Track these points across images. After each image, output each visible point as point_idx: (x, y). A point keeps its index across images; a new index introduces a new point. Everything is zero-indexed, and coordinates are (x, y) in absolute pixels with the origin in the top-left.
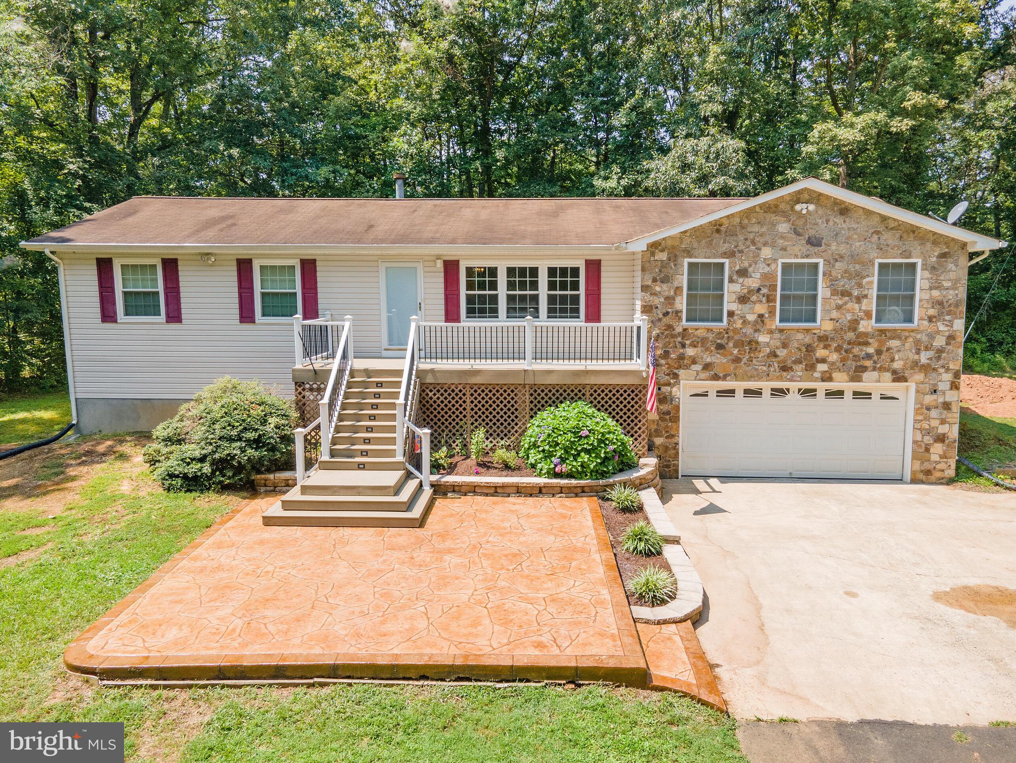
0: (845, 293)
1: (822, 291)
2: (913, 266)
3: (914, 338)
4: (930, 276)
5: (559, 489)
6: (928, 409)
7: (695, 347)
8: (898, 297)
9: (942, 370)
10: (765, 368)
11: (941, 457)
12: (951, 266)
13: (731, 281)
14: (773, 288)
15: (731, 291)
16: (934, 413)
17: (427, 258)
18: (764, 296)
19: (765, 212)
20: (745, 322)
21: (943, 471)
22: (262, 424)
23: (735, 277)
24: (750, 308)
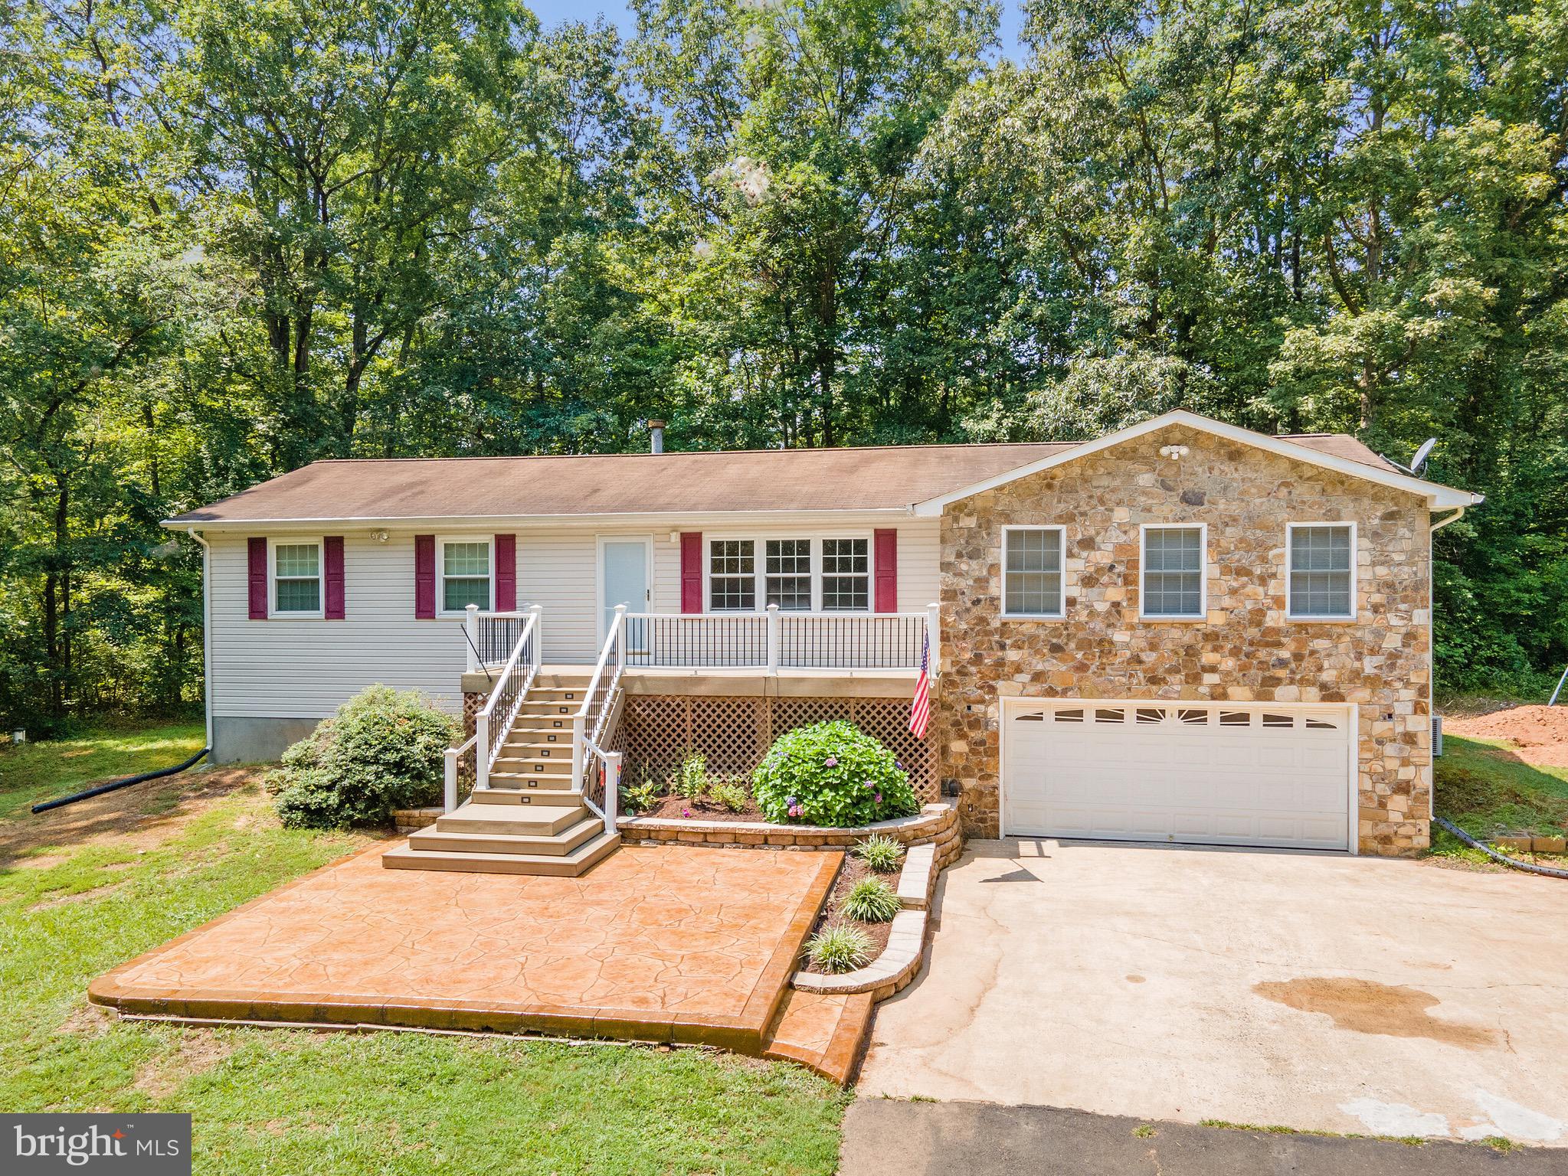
0: (1241, 572)
1: (1208, 569)
2: (1346, 531)
3: (1353, 637)
4: (1371, 546)
5: (791, 839)
6: (1380, 742)
7: (1020, 648)
8: (1325, 577)
9: (1398, 685)
10: (1124, 680)
11: (1405, 816)
12: (1403, 531)
13: (1070, 555)
14: (1133, 564)
15: (1070, 570)
16: (1390, 749)
17: (658, 530)
18: (1119, 576)
19: (1118, 459)
20: (1092, 614)
21: (1410, 837)
22: (407, 744)
23: (1075, 550)
24: (1100, 594)
